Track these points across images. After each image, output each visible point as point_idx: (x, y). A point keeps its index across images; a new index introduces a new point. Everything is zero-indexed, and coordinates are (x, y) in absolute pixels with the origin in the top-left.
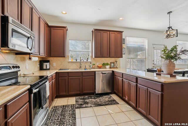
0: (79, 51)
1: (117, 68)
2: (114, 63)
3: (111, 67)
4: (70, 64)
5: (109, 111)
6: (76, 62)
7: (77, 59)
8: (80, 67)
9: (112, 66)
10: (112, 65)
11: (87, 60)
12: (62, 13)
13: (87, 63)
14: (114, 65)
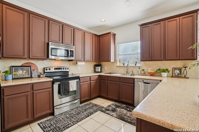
0: (128, 55)
1: (188, 78)
2: (180, 69)
3: (174, 75)
4: (118, 69)
5: (123, 129)
6: (124, 66)
7: (125, 63)
8: (127, 72)
9: (176, 74)
10: (177, 72)
11: (136, 65)
12: (101, 21)
13: (136, 68)
14: (180, 72)
